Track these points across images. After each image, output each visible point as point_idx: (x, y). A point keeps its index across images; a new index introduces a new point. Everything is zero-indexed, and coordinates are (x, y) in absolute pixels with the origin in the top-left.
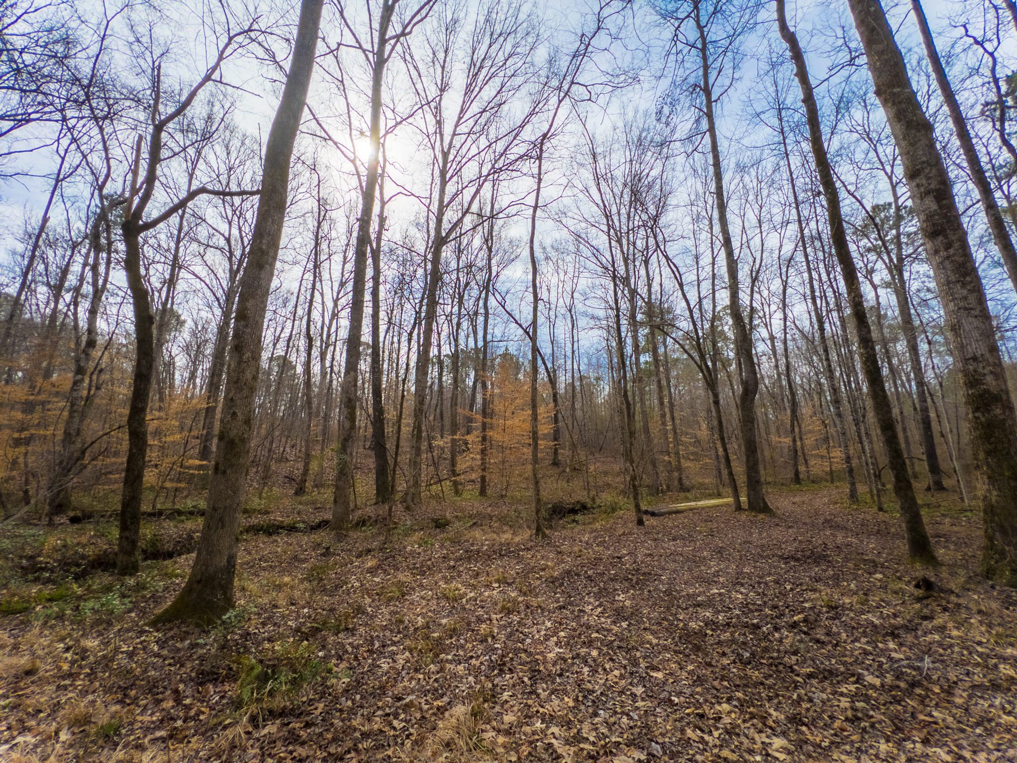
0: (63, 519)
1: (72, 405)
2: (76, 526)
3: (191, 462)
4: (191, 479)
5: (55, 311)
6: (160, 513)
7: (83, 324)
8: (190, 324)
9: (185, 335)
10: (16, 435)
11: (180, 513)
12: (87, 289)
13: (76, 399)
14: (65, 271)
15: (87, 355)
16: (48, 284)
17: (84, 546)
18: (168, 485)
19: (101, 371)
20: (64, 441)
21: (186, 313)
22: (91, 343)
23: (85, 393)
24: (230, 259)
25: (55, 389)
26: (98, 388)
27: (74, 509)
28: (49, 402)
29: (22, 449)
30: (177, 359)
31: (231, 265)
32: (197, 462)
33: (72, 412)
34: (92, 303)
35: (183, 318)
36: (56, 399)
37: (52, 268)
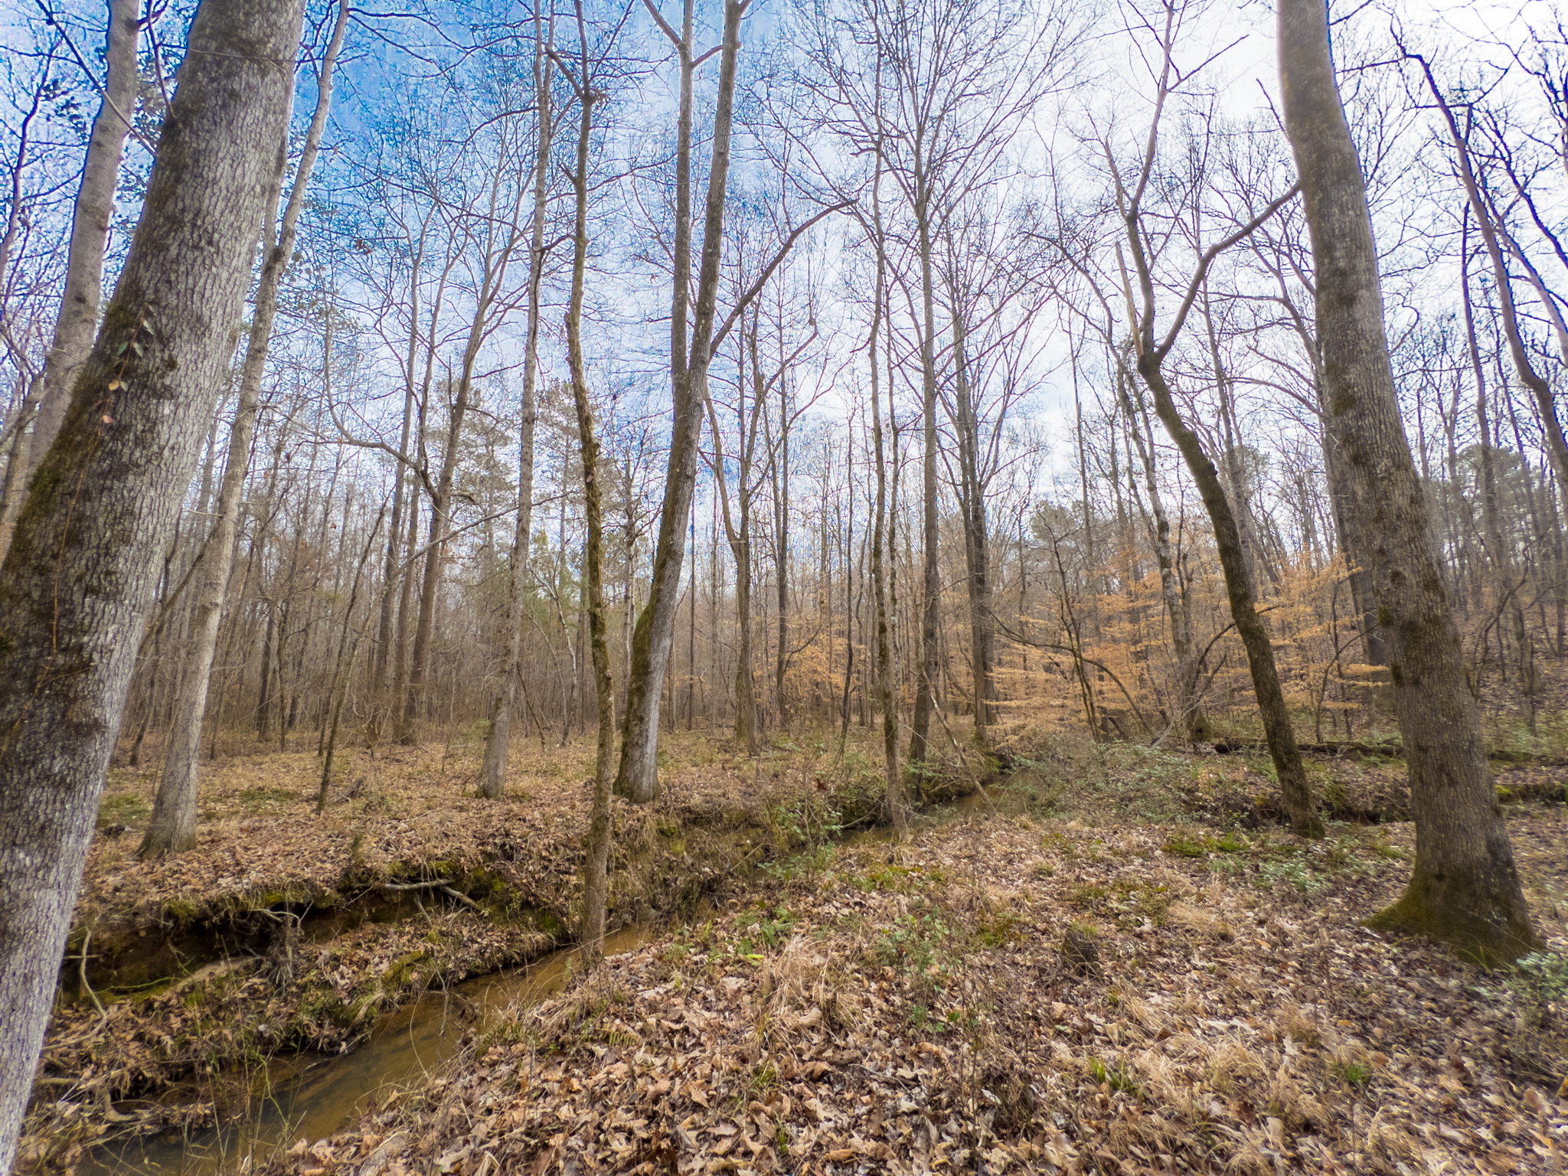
0: (1206, 747)
1: (1171, 606)
2: (1226, 758)
3: (1354, 667)
4: (1366, 695)
5: (1119, 503)
6: (1332, 749)
7: (1149, 507)
8: (1276, 456)
9: (1275, 476)
10: (1132, 649)
11: (1366, 751)
12: (1139, 463)
13: (1172, 598)
14: (1113, 453)
15: (1164, 541)
16: (1106, 476)
17: (1242, 785)
18: (1329, 704)
19: (1185, 557)
20: (1177, 650)
21: (1263, 443)
22: (1164, 527)
23: (1178, 589)
24: (1300, 328)
25: (1148, 591)
26: (1190, 580)
27: (1217, 735)
28: (1149, 607)
29: (1143, 664)
30: (1276, 514)
31: (1305, 336)
32: (1366, 668)
33: (1173, 614)
34: (1148, 478)
35: (1262, 452)
36: (1153, 603)
37: (1103, 456)
